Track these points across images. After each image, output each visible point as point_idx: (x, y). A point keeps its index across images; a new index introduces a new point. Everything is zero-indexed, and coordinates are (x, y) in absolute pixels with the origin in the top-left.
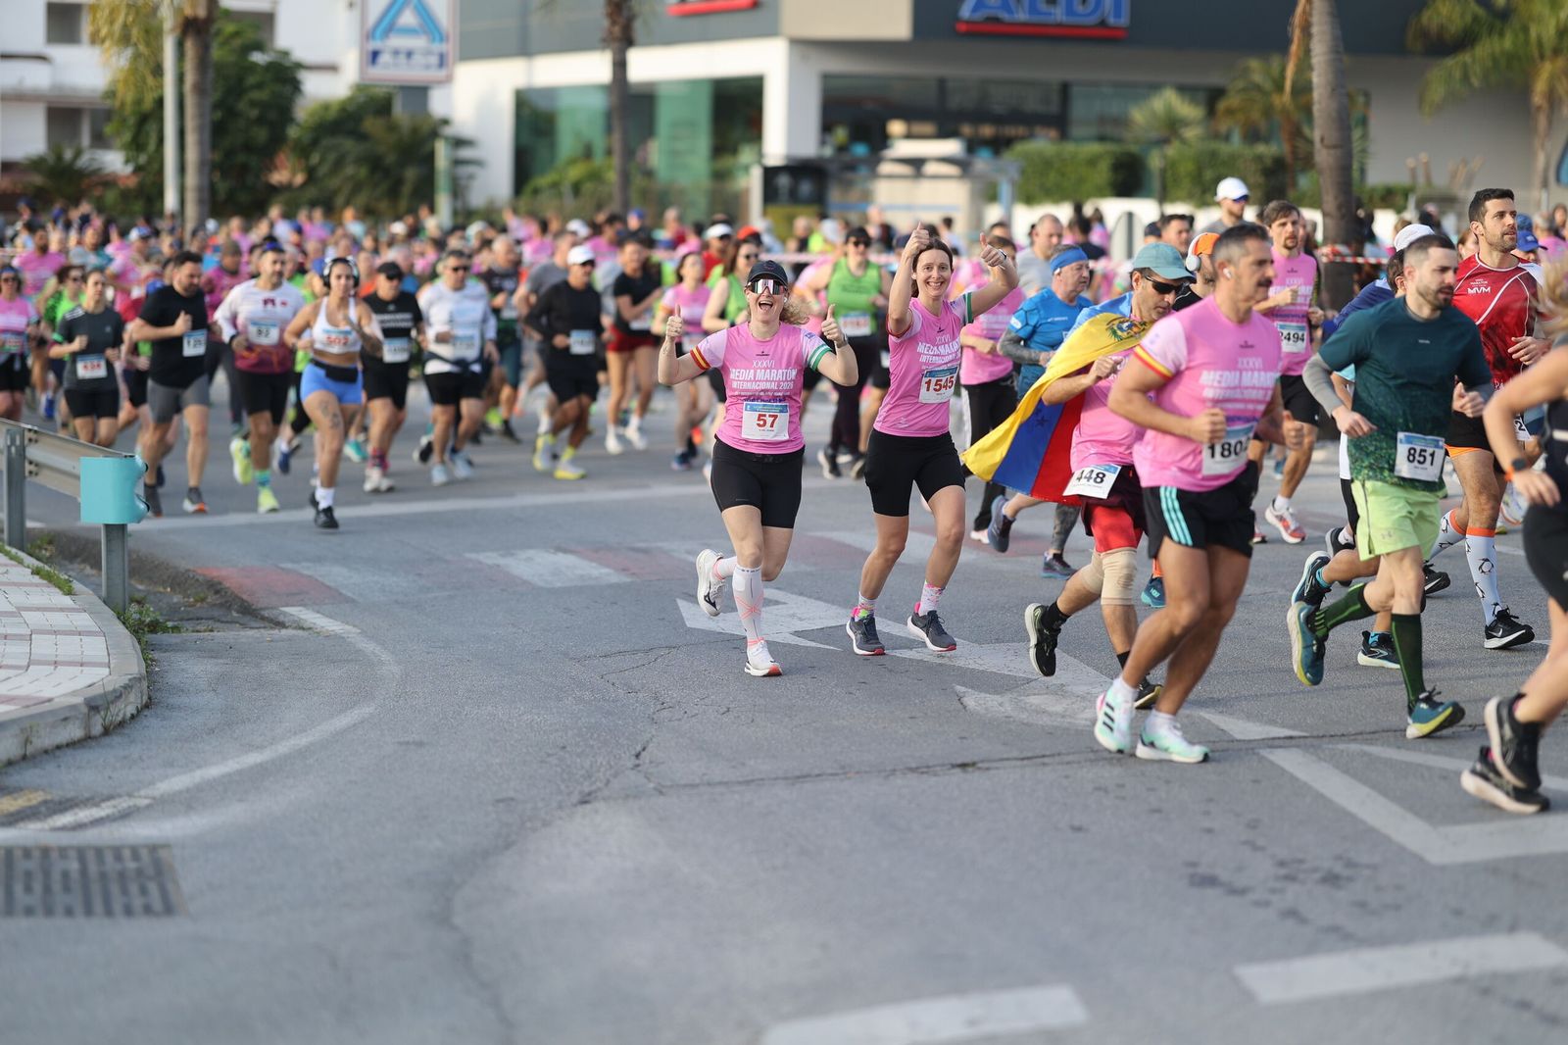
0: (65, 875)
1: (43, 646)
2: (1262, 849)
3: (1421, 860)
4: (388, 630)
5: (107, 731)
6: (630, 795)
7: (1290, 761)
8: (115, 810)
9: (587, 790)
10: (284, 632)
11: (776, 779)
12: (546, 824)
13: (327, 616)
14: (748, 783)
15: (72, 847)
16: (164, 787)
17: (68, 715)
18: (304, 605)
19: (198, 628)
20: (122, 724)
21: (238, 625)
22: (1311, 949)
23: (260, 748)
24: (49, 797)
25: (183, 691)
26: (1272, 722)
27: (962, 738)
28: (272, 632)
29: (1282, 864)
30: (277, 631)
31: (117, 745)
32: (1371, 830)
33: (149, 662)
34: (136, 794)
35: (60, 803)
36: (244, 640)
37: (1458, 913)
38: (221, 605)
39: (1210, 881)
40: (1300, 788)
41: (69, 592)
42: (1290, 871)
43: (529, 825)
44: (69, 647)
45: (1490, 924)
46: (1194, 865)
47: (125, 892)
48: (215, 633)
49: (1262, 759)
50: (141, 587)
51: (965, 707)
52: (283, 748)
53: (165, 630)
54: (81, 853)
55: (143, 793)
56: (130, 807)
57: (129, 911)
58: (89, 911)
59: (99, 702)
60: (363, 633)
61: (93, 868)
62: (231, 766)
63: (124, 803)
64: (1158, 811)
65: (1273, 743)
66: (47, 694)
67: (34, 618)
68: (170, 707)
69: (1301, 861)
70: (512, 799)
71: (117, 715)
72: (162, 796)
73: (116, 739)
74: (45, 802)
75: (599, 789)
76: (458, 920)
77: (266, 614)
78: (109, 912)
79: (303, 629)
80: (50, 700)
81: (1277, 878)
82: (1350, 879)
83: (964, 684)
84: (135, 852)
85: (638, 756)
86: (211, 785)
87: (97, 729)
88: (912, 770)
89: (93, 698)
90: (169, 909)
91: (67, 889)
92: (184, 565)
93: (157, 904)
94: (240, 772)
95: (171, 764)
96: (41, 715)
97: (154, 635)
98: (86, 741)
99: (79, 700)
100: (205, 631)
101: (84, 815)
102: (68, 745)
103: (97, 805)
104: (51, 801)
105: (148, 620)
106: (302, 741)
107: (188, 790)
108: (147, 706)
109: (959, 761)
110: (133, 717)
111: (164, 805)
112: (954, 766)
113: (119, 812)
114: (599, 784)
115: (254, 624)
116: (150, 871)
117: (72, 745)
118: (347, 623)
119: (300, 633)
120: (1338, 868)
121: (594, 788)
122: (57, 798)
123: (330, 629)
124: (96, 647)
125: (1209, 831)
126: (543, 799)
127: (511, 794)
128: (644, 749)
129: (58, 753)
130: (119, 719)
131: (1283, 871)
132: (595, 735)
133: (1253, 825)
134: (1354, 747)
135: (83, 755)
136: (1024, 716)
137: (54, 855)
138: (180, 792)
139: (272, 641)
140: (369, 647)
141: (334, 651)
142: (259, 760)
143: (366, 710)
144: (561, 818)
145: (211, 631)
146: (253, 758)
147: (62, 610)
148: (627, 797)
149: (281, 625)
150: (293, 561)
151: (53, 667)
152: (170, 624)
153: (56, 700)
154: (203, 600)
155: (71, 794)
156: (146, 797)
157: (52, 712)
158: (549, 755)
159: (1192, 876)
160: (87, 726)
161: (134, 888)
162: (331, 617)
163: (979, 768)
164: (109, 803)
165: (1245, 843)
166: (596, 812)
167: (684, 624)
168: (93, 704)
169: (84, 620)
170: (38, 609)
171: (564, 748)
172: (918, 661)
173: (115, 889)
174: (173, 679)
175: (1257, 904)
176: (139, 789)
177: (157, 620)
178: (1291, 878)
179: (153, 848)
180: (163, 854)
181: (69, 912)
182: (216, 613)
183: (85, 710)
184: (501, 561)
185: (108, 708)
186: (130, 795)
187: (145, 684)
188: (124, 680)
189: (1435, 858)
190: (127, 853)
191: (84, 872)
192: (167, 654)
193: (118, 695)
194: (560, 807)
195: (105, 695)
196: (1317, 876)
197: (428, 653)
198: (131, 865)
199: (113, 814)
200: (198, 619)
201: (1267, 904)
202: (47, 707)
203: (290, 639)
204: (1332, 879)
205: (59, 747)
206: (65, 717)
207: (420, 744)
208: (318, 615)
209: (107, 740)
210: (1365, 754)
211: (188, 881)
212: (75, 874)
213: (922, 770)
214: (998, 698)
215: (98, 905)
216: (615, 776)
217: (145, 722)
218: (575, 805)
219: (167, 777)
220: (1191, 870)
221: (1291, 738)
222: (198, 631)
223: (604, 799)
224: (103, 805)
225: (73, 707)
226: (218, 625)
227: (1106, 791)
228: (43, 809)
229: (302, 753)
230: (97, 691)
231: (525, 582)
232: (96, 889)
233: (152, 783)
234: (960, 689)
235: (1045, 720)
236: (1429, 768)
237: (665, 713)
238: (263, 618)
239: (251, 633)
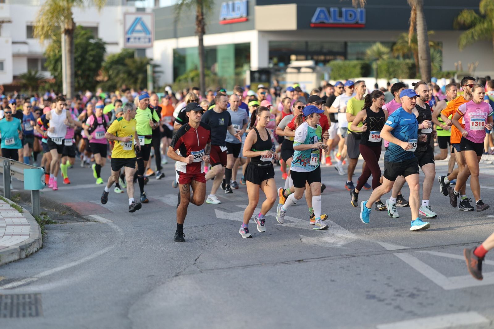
0: (6, 304)
1: (10, 230)
2: (391, 286)
3: (441, 288)
4: (122, 221)
5: (27, 257)
6: (192, 273)
7: (403, 257)
8: (26, 282)
9: (178, 272)
10: (89, 223)
11: (239, 267)
12: (163, 283)
13: (103, 217)
14: (229, 268)
15: (9, 295)
16: (42, 274)
17: (13, 252)
18: (96, 214)
19: (62, 222)
20: (32, 254)
21: (75, 221)
22: (403, 319)
23: (75, 261)
24: (5, 278)
25: (53, 243)
26: (400, 244)
27: (300, 252)
28: (85, 223)
29: (397, 291)
30: (87, 223)
31: (30, 260)
32: (427, 279)
33: (43, 233)
34: (33, 277)
35: (8, 280)
36: (76, 226)
37: (451, 306)
38: (71, 215)
39: (373, 297)
40: (405, 265)
41: (21, 212)
42: (399, 293)
43: (157, 284)
44: (18, 229)
45: (461, 309)
46: (368, 292)
47: (24, 309)
48: (68, 224)
49: (395, 256)
50: (46, 209)
51: (302, 242)
52: (82, 261)
53: (52, 223)
54: (12, 296)
55: (35, 276)
56: (30, 281)
57: (24, 316)
58: (11, 316)
59: (24, 247)
60: (114, 223)
61: (15, 301)
62: (65, 267)
63: (29, 280)
64: (359, 274)
65: (399, 251)
66: (7, 245)
67: (8, 221)
68: (49, 248)
69: (403, 290)
70: (153, 275)
71: (30, 251)
72: (41, 277)
73: (29, 259)
74: (4, 280)
75: (182, 272)
76: (130, 316)
77: (84, 217)
78: (18, 316)
79: (95, 222)
80: (8, 247)
81: (395, 295)
82: (418, 295)
83: (303, 234)
84: (30, 296)
85: (196, 260)
86: (57, 273)
87: (23, 256)
88: (283, 263)
89: (22, 246)
90: (37, 314)
91: (6, 308)
92: (59, 202)
93: (34, 313)
94: (67, 269)
95: (46, 267)
96: (4, 252)
97: (48, 225)
98: (20, 260)
99: (17, 247)
100: (64, 223)
101: (15, 284)
102: (13, 261)
103: (20, 281)
104: (6, 280)
105: (46, 220)
106: (89, 258)
107: (50, 275)
108: (41, 248)
109: (298, 260)
110: (36, 252)
111: (42, 280)
112: (296, 261)
113: (27, 283)
114: (182, 270)
115: (80, 220)
116: (33, 302)
117: (15, 261)
118: (109, 220)
119: (94, 223)
120: (415, 292)
121: (180, 271)
122: (7, 279)
123: (104, 221)
124: (26, 229)
125: (375, 280)
126: (163, 275)
127: (153, 274)
128: (198, 258)
129: (10, 264)
130: (31, 252)
131: (397, 293)
132: (183, 254)
133: (389, 278)
134: (425, 252)
135: (18, 265)
136: (320, 244)
137: (4, 297)
138: (47, 276)
139: (85, 226)
140: (115, 227)
141: (105, 228)
142: (74, 265)
143: (111, 248)
144: (168, 281)
145: (66, 223)
146: (72, 264)
147: (18, 218)
148: (190, 274)
149: (88, 220)
150: (94, 200)
151: (11, 236)
152: (54, 221)
153: (10, 247)
154: (65, 213)
155: (12, 277)
156: (36, 278)
157: (8, 251)
158: (167, 261)
159: (367, 295)
160: (20, 255)
161: (27, 308)
162: (105, 218)
163: (304, 262)
164: (24, 280)
165: (386, 284)
166: (180, 279)
167: (216, 217)
168: (22, 248)
169: (24, 221)
170: (10, 218)
171: (172, 258)
172: (289, 227)
173: (21, 308)
174: (51, 239)
175: (387, 304)
176: (34, 275)
177: (49, 220)
178: (399, 295)
179: (36, 294)
180: (38, 296)
181: (5, 316)
182: (69, 217)
183: (19, 250)
184: (160, 198)
185: (27, 249)
186: (31, 277)
187: (41, 241)
188: (33, 240)
189: (446, 288)
190: (27, 296)
191: (12, 303)
192: (51, 231)
193: (30, 245)
194: (168, 278)
195: (26, 245)
196: (408, 294)
197: (134, 228)
198: (28, 300)
199: (25, 283)
200: (63, 219)
201: (390, 304)
202: (7, 249)
203: (91, 225)
204: (412, 296)
205: (10, 262)
206: (12, 252)
207: (126, 258)
208: (100, 217)
209: (27, 259)
210: (428, 254)
211: (45, 305)
212: (9, 304)
213: (286, 263)
214: (313, 239)
215: (15, 314)
216: (187, 267)
217: (40, 253)
218: (173, 277)
219: (43, 271)
220: (367, 294)
221: (405, 249)
222: (62, 223)
223: (183, 275)
224: (22, 281)
225: (15, 249)
226: (69, 221)
227: (343, 268)
228: (3, 283)
229: (88, 262)
230: (24, 244)
231: (167, 205)
232: (15, 308)
233: (38, 273)
234: (301, 236)
235: (327, 245)
236: (448, 258)
237: (206, 246)
238: (83, 219)
239: (79, 223)
